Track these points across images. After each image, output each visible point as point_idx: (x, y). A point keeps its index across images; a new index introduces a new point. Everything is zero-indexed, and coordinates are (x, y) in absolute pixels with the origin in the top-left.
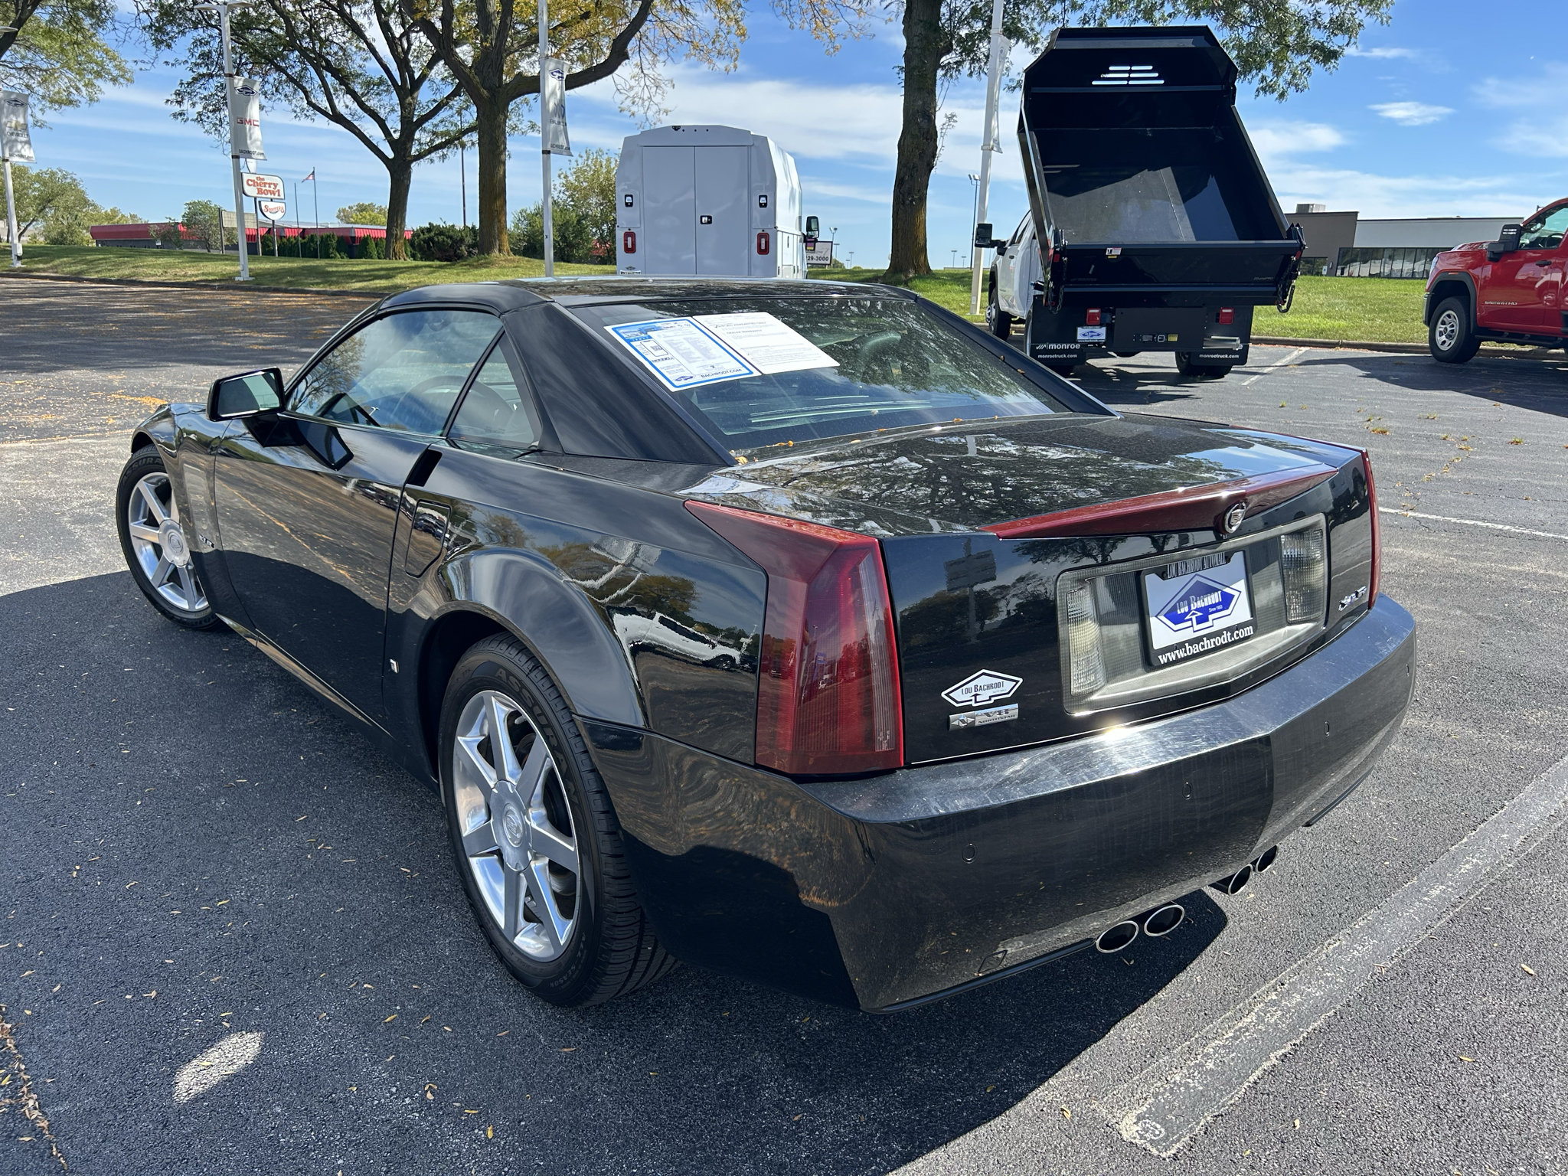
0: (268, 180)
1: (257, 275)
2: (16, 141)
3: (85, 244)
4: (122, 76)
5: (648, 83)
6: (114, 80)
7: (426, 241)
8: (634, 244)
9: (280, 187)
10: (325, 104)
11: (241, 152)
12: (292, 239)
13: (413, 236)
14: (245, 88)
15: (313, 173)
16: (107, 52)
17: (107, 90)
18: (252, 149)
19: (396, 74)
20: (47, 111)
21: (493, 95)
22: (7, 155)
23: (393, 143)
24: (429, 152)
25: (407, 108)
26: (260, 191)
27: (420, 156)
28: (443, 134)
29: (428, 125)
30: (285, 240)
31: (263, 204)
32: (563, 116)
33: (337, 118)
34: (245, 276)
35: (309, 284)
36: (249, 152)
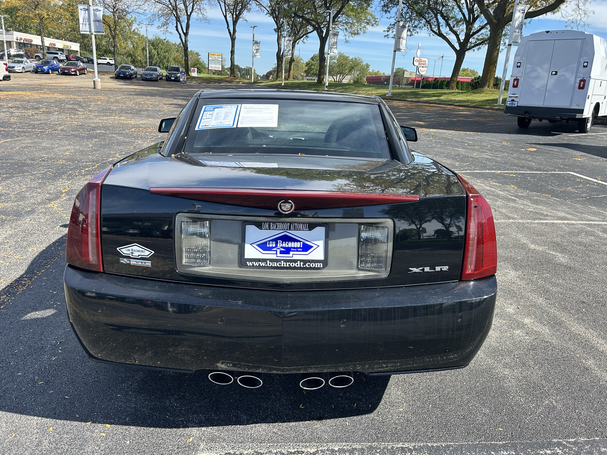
0: (423, 59)
1: (394, 94)
2: (333, 47)
3: (364, 83)
4: (375, 24)
5: (581, 12)
6: (373, 25)
7: (475, 83)
8: (517, 84)
9: (427, 62)
10: (436, 29)
11: (397, 49)
12: (431, 82)
13: (471, 81)
14: (403, 26)
15: (443, 57)
16: (371, 15)
17: (369, 28)
18: (401, 48)
19: (467, 17)
20: (350, 37)
21: (499, 22)
22: (329, 52)
23: (460, 44)
24: (473, 47)
25: (469, 29)
26: (419, 64)
27: (470, 49)
28: (481, 39)
29: (475, 36)
30: (428, 82)
31: (419, 68)
32: (521, 29)
33: (440, 35)
34: (390, 95)
35: (408, 98)
36: (400, 49)
